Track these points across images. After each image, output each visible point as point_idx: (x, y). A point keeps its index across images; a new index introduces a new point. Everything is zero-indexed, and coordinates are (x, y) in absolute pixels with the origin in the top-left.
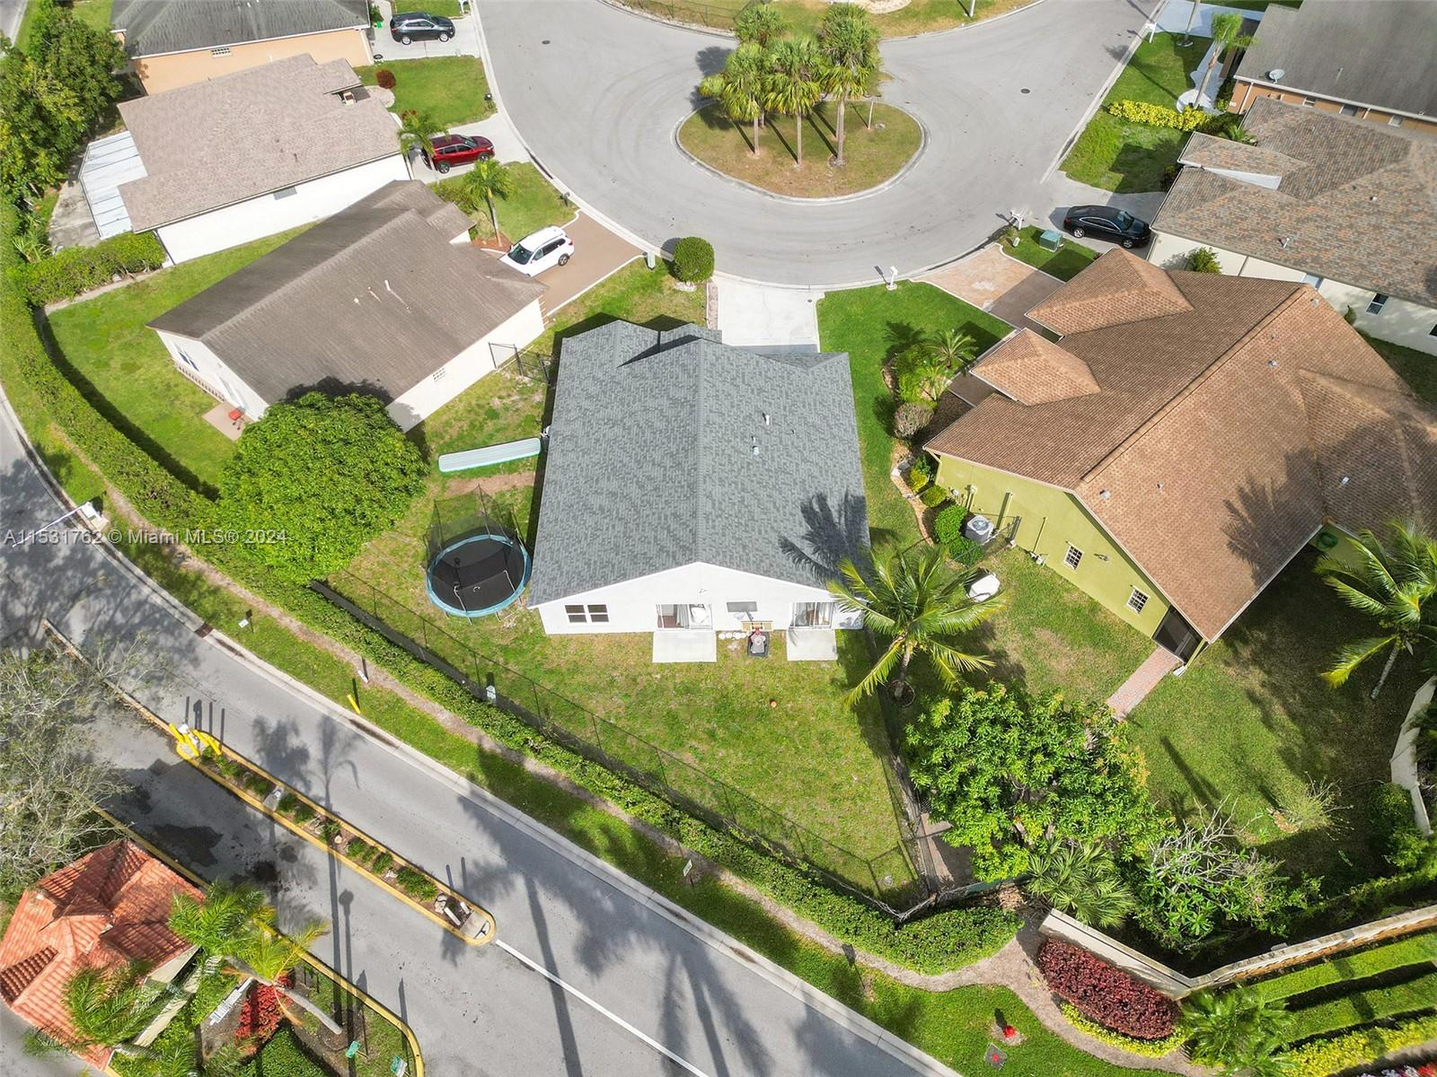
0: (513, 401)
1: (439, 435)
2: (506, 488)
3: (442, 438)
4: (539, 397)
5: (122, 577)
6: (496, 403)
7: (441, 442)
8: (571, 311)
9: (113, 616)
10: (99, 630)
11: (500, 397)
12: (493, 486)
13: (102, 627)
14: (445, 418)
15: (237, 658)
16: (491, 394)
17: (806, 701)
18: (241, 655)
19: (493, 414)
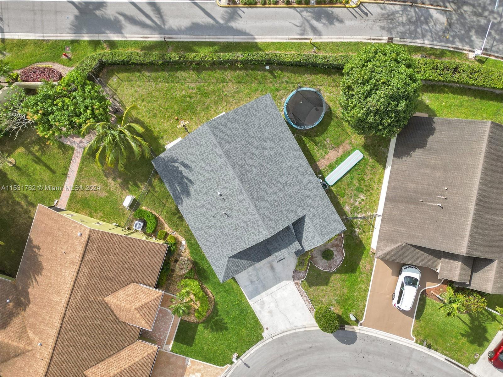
0: (356, 201)
1: (373, 167)
2: (327, 157)
3: (370, 166)
4: (347, 209)
5: (441, 41)
6: (363, 197)
7: (369, 164)
8: (368, 266)
9: (429, 26)
10: (428, 19)
11: (363, 200)
12: (333, 155)
13: (428, 20)
14: (377, 177)
15: (369, 37)
16: (368, 199)
17: (167, 125)
18: (369, 39)
19: (359, 190)
